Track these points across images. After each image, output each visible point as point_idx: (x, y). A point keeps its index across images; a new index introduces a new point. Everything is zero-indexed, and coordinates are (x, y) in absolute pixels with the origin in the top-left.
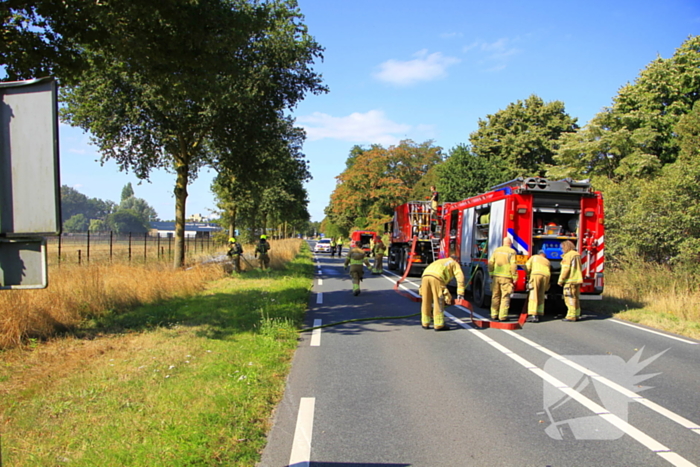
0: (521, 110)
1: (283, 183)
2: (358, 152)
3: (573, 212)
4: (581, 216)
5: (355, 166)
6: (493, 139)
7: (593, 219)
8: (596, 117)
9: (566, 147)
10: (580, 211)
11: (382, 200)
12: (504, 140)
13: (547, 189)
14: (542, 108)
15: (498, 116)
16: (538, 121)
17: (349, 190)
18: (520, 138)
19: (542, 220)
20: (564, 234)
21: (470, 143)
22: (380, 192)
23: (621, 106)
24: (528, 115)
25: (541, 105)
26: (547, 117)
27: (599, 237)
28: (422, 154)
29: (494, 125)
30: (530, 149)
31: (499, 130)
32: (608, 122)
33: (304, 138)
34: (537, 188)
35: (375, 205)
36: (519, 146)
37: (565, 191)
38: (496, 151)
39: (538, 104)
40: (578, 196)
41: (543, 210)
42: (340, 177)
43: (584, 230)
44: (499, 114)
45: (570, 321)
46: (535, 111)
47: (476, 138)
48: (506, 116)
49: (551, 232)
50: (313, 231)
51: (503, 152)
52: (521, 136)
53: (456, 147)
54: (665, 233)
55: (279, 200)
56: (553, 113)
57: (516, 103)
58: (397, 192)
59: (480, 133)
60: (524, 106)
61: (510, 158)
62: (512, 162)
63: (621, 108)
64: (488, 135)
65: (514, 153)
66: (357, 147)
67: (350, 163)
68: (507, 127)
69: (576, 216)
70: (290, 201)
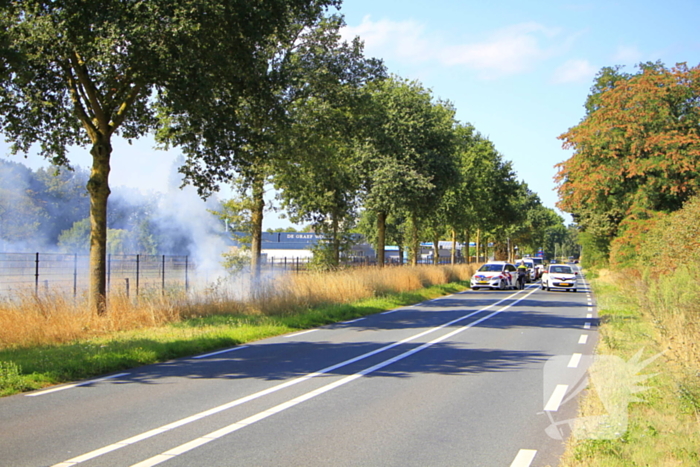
1: (412, 156)
2: (609, 79)
11: (651, 180)
17: (586, 164)
22: (650, 164)
35: (640, 192)
42: (568, 138)
55: (404, 190)
58: (685, 163)
66: (608, 71)
67: (592, 104)
70: (425, 190)
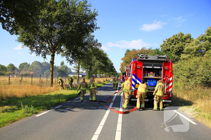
0: (177, 37)
1: (101, 61)
2: (128, 51)
3: (159, 68)
4: (163, 69)
5: (127, 56)
6: (168, 46)
7: (168, 70)
8: (198, 38)
9: (187, 48)
10: (163, 67)
12: (171, 46)
13: (148, 59)
14: (184, 36)
15: (169, 39)
16: (182, 40)
17: (125, 63)
18: (177, 46)
19: (147, 71)
20: (156, 76)
21: (160, 48)
23: (208, 34)
24: (179, 38)
25: (183, 35)
26: (185, 39)
27: (170, 77)
28: (148, 52)
29: (168, 42)
30: (179, 49)
31: (170, 43)
32: (202, 39)
33: (101, 46)
34: (144, 59)
36: (176, 48)
37: (156, 60)
38: (169, 50)
39: (182, 35)
40: (162, 62)
41: (147, 67)
42: (122, 59)
43: (164, 75)
44: (170, 38)
45: (155, 110)
46: (181, 37)
47: (162, 46)
48: (172, 39)
49: (151, 76)
50: (119, 76)
51: (171, 50)
52: (177, 45)
53: (155, 49)
54: (209, 76)
55: (100, 66)
56: (187, 38)
57: (175, 35)
59: (164, 45)
60: (178, 36)
61: (173, 52)
62: (173, 54)
63: (208, 35)
64: (166, 45)
65: (174, 51)
66: (128, 50)
67: (126, 54)
68: (172, 42)
69: (161, 69)
70: (103, 66)
